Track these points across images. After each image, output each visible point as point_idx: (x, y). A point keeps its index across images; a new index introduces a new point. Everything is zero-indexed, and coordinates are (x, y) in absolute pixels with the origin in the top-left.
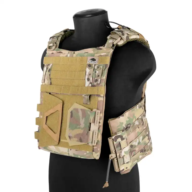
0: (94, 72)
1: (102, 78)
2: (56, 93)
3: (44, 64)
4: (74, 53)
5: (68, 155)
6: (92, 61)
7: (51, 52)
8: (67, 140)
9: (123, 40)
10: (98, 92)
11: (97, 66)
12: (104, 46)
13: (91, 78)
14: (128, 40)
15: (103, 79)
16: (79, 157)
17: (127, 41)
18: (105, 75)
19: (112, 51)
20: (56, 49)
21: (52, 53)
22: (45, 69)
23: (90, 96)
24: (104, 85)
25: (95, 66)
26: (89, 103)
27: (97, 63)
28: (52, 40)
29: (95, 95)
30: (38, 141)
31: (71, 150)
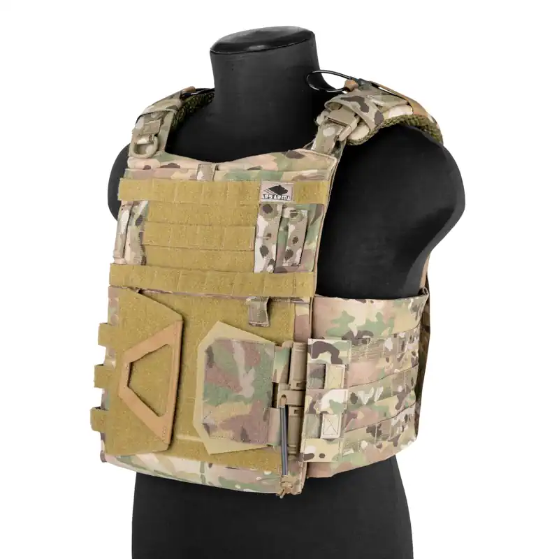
0: (281, 229)
1: (305, 248)
2: (162, 292)
3: (119, 199)
4: (217, 169)
5: (200, 482)
6: (273, 196)
7: (142, 164)
8: (198, 436)
9: (366, 124)
10: (295, 290)
11: (291, 211)
12: (309, 148)
13: (274, 247)
14: (382, 125)
15: (309, 251)
16: (238, 488)
17: (379, 128)
18: (317, 237)
19: (334, 162)
20: (159, 153)
21: (147, 168)
22: (124, 215)
23: (270, 302)
24: (312, 269)
25: (283, 208)
26: (266, 323)
27: (289, 201)
28: (145, 125)
29: (286, 298)
30: (103, 437)
31: (210, 465)
